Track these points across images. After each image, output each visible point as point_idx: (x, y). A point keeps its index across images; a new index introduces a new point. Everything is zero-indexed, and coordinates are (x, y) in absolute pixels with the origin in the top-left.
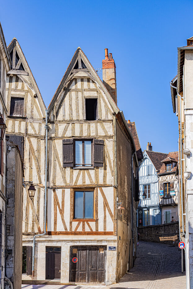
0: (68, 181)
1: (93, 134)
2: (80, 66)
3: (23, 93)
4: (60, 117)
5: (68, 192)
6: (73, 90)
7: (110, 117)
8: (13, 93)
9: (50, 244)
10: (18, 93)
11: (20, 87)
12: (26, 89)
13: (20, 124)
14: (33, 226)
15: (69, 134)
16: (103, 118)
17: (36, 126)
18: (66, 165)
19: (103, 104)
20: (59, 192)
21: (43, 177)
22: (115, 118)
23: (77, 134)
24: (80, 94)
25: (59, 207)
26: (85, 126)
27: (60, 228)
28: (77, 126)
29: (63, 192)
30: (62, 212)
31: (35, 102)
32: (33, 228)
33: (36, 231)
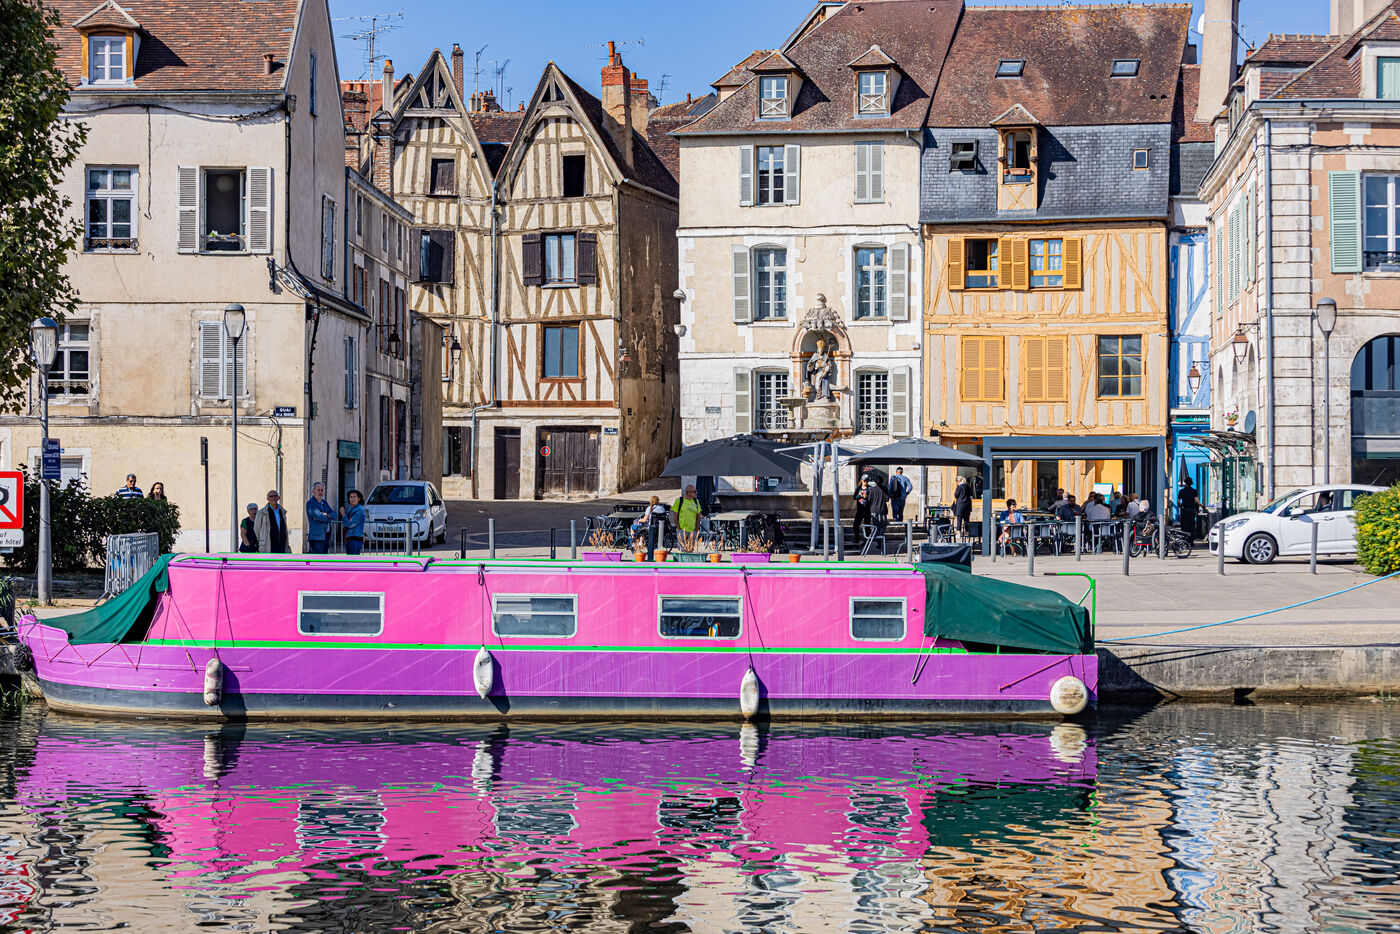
0: (533, 311)
1: (577, 223)
2: (553, 96)
3: (453, 151)
4: (518, 194)
5: (532, 329)
6: (541, 141)
7: (608, 190)
8: (435, 150)
9: (501, 423)
10: (444, 150)
11: (446, 140)
12: (458, 141)
13: (448, 208)
14: (472, 391)
15: (533, 224)
16: (596, 192)
17: (476, 211)
18: (528, 282)
19: (595, 166)
20: (516, 329)
21: (489, 304)
22: (616, 191)
23: (549, 224)
24: (553, 147)
25: (517, 357)
26: (563, 208)
27: (519, 394)
28: (549, 209)
29: (524, 330)
30: (522, 365)
31: (474, 166)
32: (472, 395)
33: (477, 399)
